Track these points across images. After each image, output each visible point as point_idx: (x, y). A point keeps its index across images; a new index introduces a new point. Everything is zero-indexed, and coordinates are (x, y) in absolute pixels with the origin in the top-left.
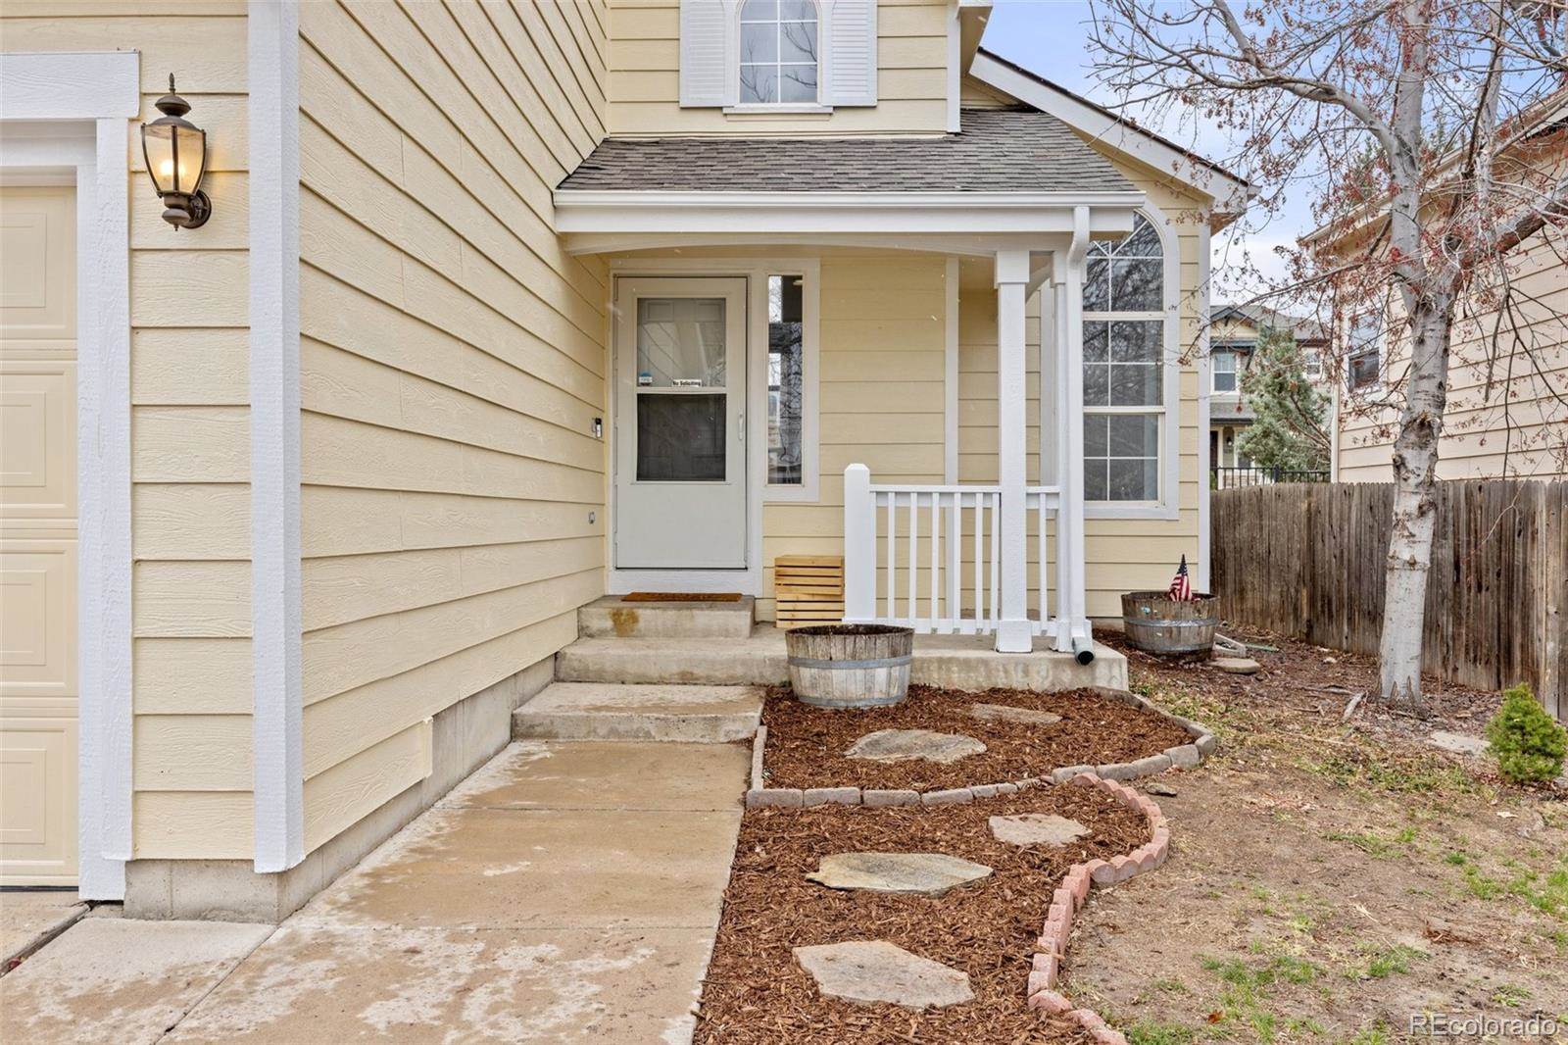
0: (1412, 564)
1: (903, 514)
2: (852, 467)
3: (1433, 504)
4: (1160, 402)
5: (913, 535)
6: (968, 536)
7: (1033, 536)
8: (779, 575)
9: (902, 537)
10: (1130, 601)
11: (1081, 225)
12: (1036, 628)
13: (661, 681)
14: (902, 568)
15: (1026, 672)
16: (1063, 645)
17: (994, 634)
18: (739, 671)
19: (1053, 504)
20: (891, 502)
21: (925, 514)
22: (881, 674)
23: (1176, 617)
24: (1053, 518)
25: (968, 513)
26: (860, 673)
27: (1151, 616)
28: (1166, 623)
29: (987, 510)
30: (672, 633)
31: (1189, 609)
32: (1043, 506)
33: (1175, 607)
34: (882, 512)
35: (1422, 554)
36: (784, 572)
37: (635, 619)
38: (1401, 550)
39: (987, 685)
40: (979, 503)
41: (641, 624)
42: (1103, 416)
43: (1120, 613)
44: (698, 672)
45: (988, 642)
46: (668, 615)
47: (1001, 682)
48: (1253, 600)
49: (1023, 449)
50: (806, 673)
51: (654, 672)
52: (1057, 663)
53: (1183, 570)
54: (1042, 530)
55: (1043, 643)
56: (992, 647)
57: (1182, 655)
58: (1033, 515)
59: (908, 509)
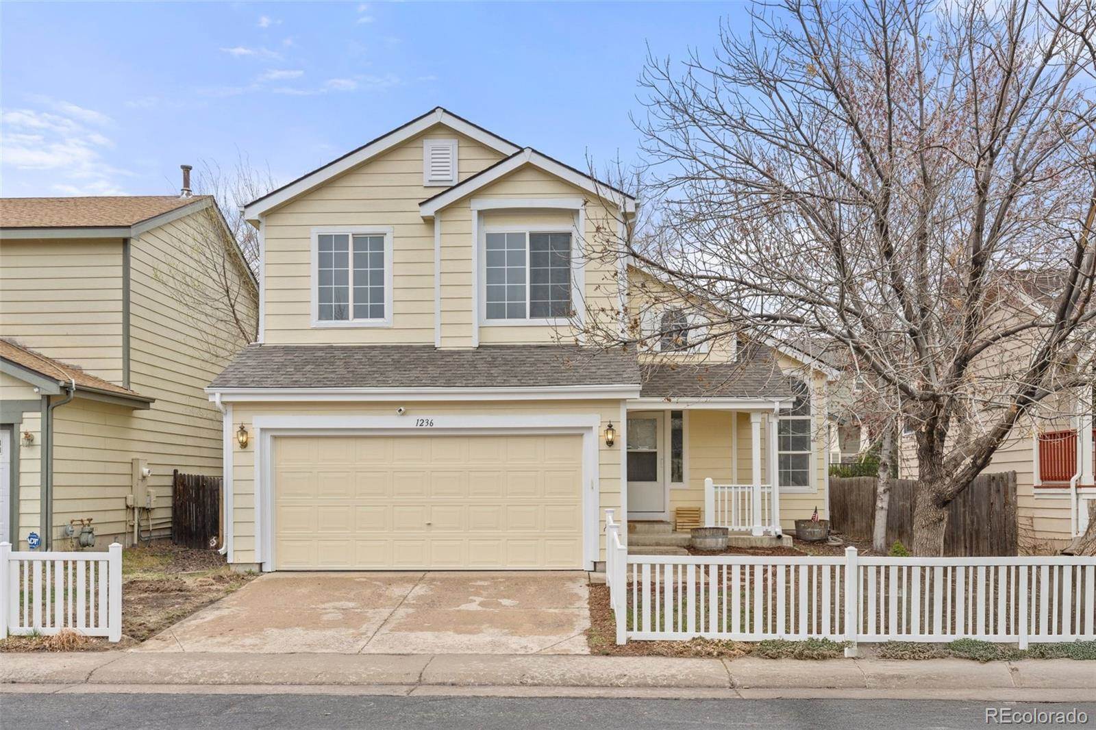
0: (882, 508)
1: (723, 494)
2: (707, 479)
3: (888, 489)
4: (810, 450)
5: (726, 501)
6: (743, 500)
7: (763, 500)
8: (677, 514)
9: (723, 501)
10: (798, 523)
11: (777, 407)
12: (764, 529)
13: (650, 545)
14: (723, 511)
15: (762, 541)
16: (773, 534)
17: (751, 530)
18: (674, 542)
19: (769, 490)
20: (719, 490)
21: (730, 494)
22: (720, 540)
23: (813, 528)
24: (769, 494)
25: (743, 494)
26: (714, 540)
27: (804, 527)
28: (809, 530)
29: (749, 493)
30: (647, 532)
31: (817, 525)
32: (766, 491)
33: (812, 524)
34: (716, 494)
35: (885, 505)
36: (679, 513)
37: (635, 528)
38: (879, 504)
39: (750, 546)
40: (746, 490)
41: (638, 529)
42: (789, 455)
43: (794, 528)
44: (661, 542)
45: (750, 533)
46: (647, 526)
47: (754, 545)
48: (857, 526)
49: (760, 478)
50: (698, 540)
51: (648, 542)
52: (771, 539)
53: (816, 511)
54: (766, 498)
55: (767, 533)
56: (751, 534)
57: (815, 541)
58: (763, 494)
59: (731, 492)
